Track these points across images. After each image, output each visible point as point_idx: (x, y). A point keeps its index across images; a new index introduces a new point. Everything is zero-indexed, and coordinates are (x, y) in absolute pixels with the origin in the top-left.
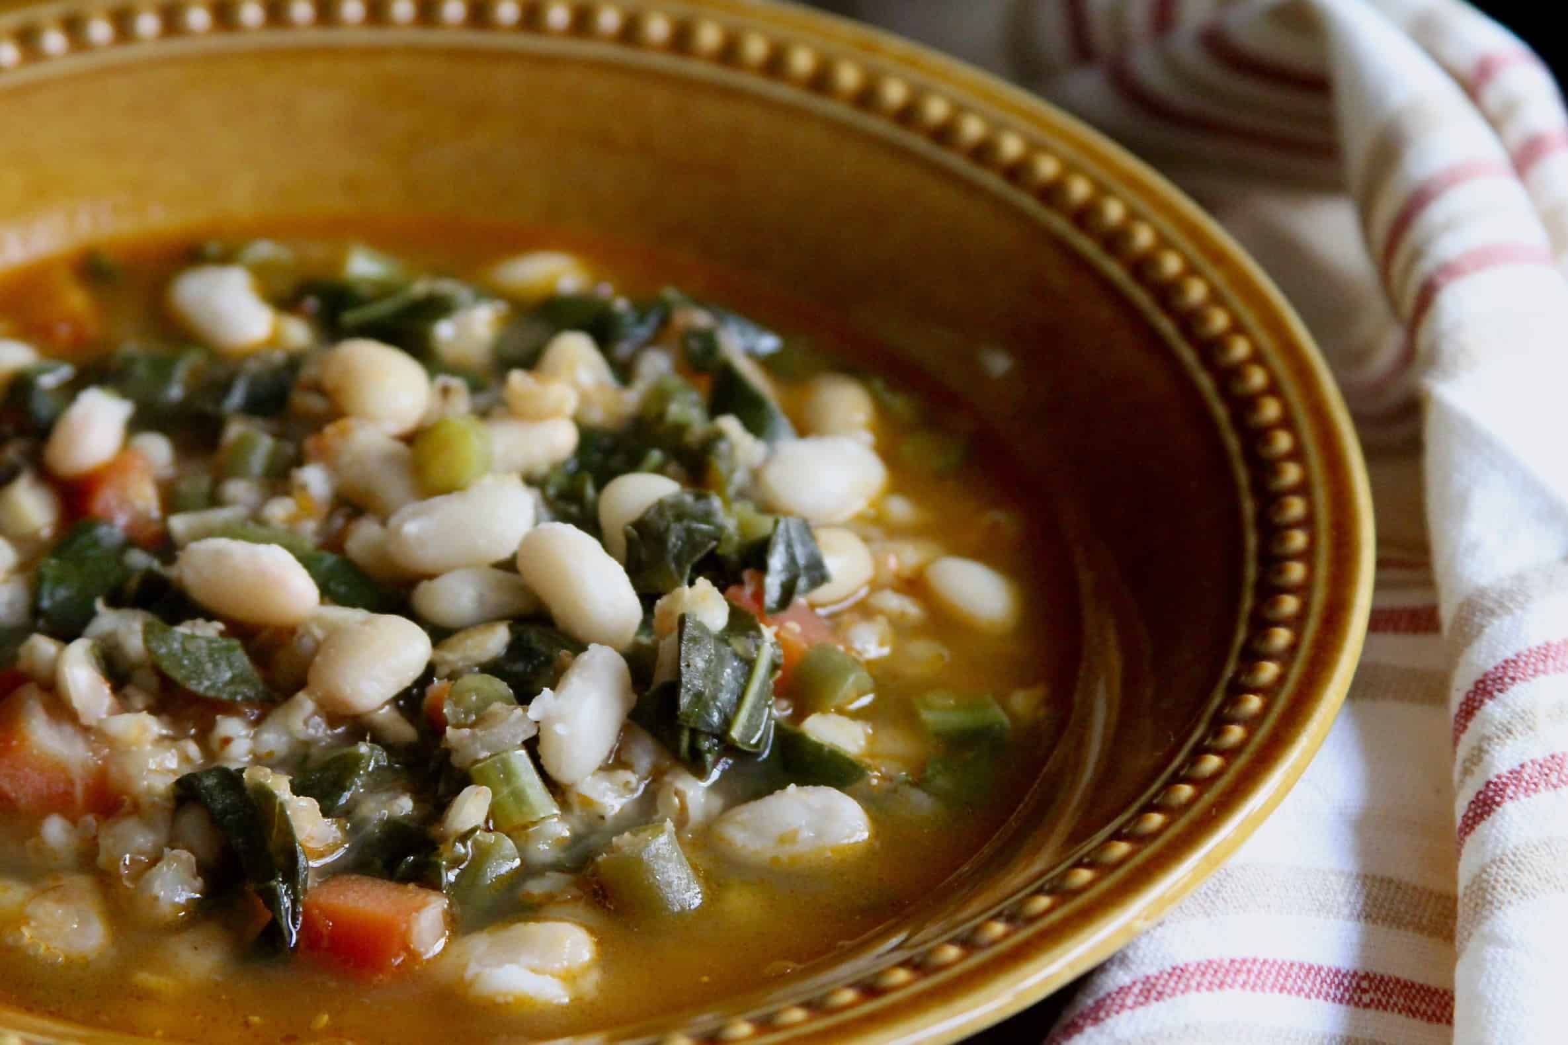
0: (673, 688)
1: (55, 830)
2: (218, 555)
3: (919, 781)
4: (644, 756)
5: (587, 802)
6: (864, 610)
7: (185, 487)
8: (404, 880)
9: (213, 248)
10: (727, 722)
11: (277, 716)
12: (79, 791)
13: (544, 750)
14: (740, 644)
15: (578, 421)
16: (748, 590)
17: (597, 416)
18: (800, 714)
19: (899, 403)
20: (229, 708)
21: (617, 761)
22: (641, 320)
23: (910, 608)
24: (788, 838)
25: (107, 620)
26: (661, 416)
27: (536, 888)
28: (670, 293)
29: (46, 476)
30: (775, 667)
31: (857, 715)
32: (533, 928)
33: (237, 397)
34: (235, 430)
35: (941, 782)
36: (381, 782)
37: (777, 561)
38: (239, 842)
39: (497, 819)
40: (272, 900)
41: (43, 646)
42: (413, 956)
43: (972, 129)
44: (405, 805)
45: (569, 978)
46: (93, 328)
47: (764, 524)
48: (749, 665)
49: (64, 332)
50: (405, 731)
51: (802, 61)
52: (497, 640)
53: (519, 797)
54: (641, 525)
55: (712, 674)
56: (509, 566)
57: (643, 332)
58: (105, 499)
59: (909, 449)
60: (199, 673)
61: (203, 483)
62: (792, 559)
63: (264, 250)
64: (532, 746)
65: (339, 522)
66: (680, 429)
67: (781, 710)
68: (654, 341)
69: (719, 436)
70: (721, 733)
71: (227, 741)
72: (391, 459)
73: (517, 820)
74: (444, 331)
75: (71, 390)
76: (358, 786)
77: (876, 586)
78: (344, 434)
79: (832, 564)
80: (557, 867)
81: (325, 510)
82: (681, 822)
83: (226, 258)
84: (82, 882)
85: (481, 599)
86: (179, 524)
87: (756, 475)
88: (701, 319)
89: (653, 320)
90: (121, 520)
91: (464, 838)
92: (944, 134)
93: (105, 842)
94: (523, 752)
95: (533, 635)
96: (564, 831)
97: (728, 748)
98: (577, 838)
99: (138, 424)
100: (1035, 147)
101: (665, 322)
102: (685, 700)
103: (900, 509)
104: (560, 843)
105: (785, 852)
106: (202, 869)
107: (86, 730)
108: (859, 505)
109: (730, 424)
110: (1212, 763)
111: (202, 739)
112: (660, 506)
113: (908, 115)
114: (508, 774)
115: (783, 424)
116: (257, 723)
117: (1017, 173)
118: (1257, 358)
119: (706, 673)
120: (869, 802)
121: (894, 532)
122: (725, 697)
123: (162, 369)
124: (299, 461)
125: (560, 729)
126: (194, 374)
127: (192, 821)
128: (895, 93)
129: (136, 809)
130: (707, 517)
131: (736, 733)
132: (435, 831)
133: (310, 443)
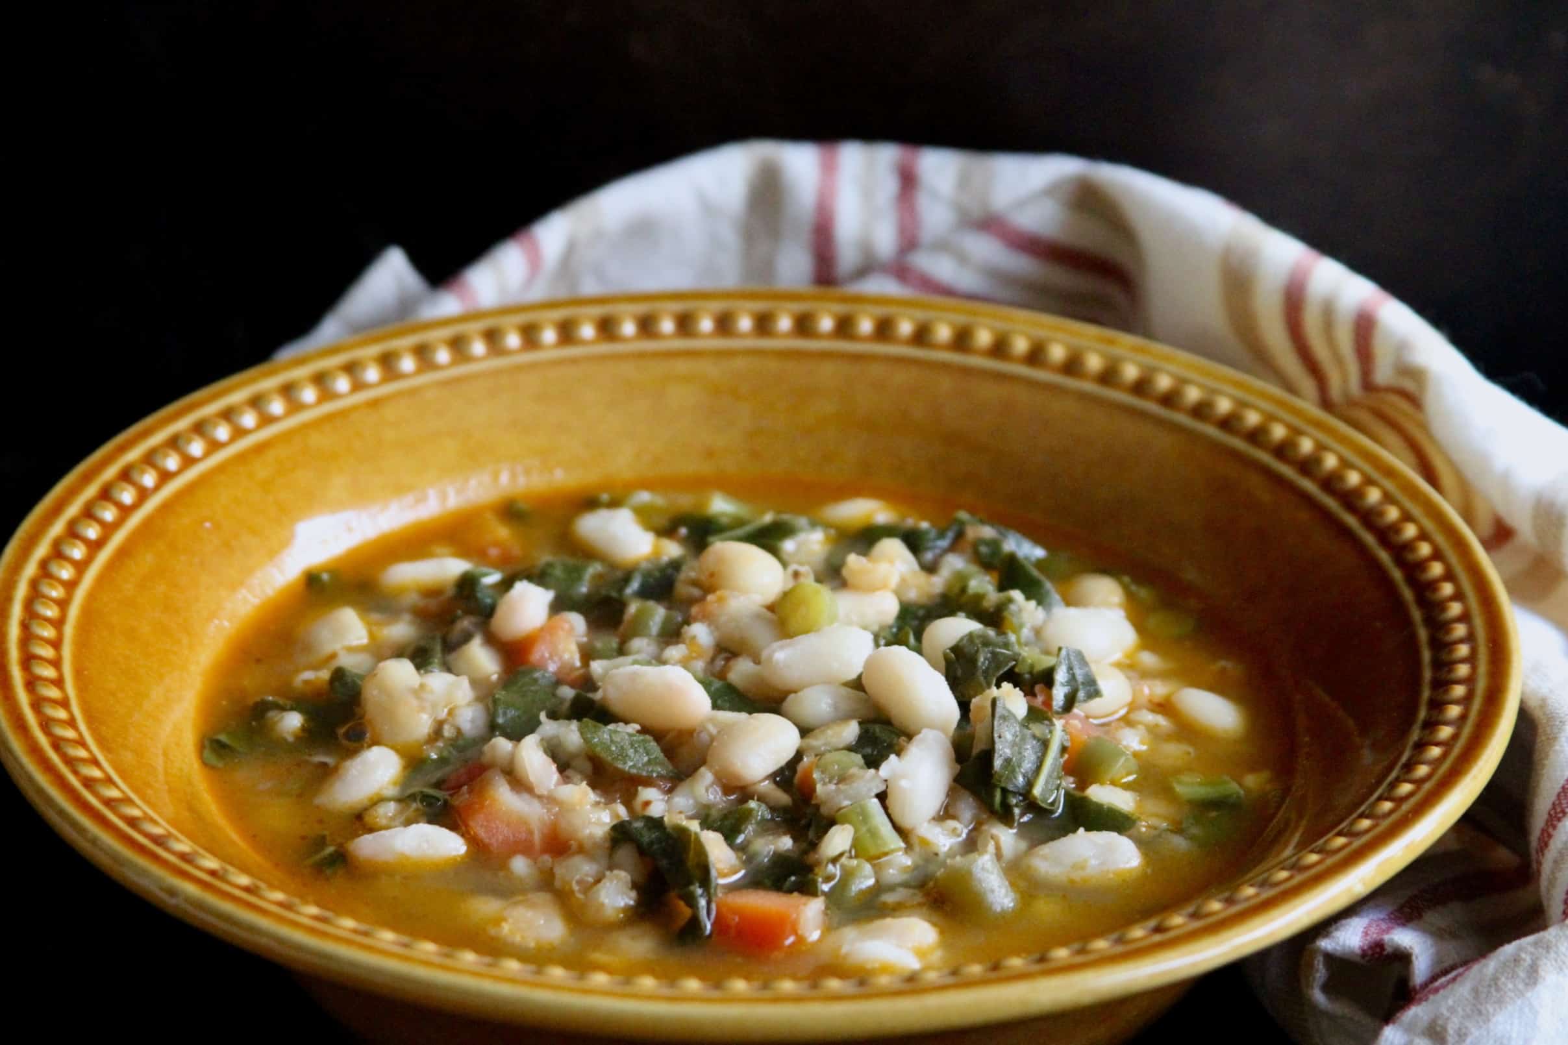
0: (988, 755)
1: (520, 865)
2: (633, 677)
3: (1178, 829)
4: (967, 809)
5: (924, 842)
6: (1127, 721)
7: (599, 645)
8: (790, 891)
9: (605, 497)
10: (1030, 784)
11: (683, 788)
12: (537, 838)
13: (890, 801)
14: (1037, 729)
15: (897, 593)
16: (1040, 699)
17: (912, 595)
18: (1083, 784)
19: (1143, 593)
20: (648, 782)
21: (946, 814)
22: (941, 535)
23: (1161, 721)
24: (1080, 866)
25: (549, 727)
26: (964, 590)
27: (889, 898)
28: (963, 515)
29: (492, 640)
30: (1064, 749)
31: (1127, 787)
32: (889, 921)
33: (635, 585)
34: (633, 608)
35: (1195, 830)
36: (767, 828)
37: (1061, 676)
38: (664, 863)
39: (858, 849)
40: (691, 901)
41: (502, 744)
42: (800, 940)
43: (1193, 394)
44: (786, 843)
45: (920, 953)
46: (517, 551)
47: (1048, 661)
48: (1045, 744)
49: (494, 552)
50: (782, 798)
51: (1057, 353)
52: (851, 731)
53: (874, 833)
54: (956, 649)
55: (1017, 745)
56: (857, 684)
57: (944, 543)
58: (539, 653)
59: (1153, 621)
60: (624, 757)
61: (614, 643)
62: (1073, 678)
63: (644, 497)
64: (882, 797)
65: (720, 663)
66: (979, 598)
67: (1069, 783)
68: (953, 548)
69: (1010, 600)
70: (1026, 794)
71: (647, 804)
72: (758, 616)
73: (873, 851)
74: (789, 546)
75: (506, 585)
76: (750, 828)
77: (1133, 707)
78: (721, 600)
79: (1102, 684)
80: (905, 885)
81: (710, 653)
82: (999, 855)
83: (614, 504)
84: (543, 897)
85: (835, 707)
86: (597, 667)
87: (1038, 632)
88: (988, 532)
89: (950, 535)
90: (552, 667)
91: (835, 860)
92: (1169, 399)
93: (559, 871)
94: (876, 800)
95: (877, 729)
96: (907, 861)
97: (1031, 805)
98: (916, 867)
99: (559, 606)
100: (1242, 404)
101: (960, 535)
102: (998, 763)
103: (1149, 659)
104: (905, 869)
105: (1077, 876)
106: (635, 886)
107: (540, 797)
108: (1118, 656)
109: (1017, 595)
110: (1406, 788)
111: (628, 804)
112: (971, 636)
113: (1141, 387)
114: (865, 816)
115: (1056, 597)
116: (670, 791)
117: (1228, 423)
118: (1423, 536)
119: (1014, 744)
120: (1140, 842)
121: (1146, 674)
122: (1028, 765)
123: (575, 573)
124: (687, 622)
125: (904, 783)
126: (599, 577)
127: (625, 853)
128: (1131, 372)
129: (581, 850)
130: (1006, 645)
131: (1037, 791)
132: (812, 858)
133: (694, 610)
